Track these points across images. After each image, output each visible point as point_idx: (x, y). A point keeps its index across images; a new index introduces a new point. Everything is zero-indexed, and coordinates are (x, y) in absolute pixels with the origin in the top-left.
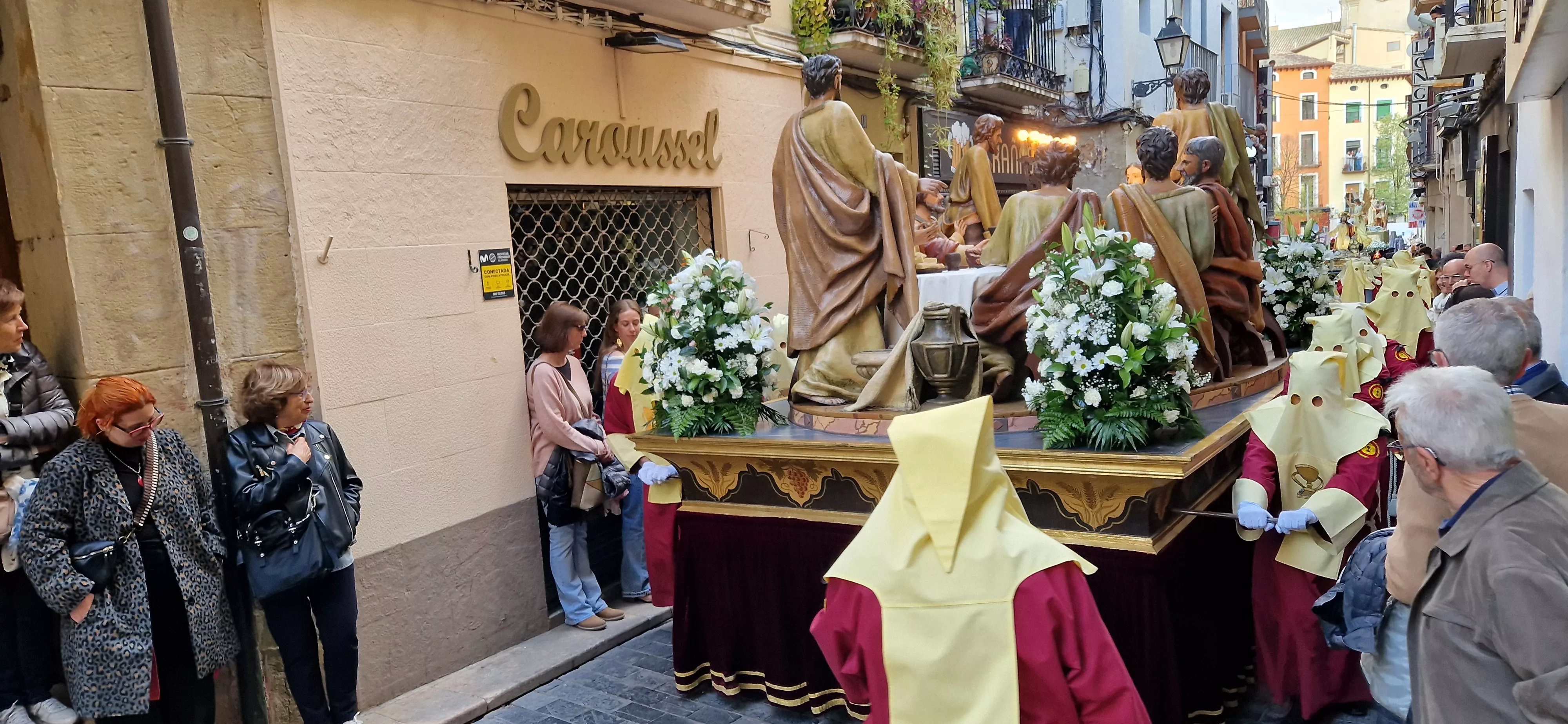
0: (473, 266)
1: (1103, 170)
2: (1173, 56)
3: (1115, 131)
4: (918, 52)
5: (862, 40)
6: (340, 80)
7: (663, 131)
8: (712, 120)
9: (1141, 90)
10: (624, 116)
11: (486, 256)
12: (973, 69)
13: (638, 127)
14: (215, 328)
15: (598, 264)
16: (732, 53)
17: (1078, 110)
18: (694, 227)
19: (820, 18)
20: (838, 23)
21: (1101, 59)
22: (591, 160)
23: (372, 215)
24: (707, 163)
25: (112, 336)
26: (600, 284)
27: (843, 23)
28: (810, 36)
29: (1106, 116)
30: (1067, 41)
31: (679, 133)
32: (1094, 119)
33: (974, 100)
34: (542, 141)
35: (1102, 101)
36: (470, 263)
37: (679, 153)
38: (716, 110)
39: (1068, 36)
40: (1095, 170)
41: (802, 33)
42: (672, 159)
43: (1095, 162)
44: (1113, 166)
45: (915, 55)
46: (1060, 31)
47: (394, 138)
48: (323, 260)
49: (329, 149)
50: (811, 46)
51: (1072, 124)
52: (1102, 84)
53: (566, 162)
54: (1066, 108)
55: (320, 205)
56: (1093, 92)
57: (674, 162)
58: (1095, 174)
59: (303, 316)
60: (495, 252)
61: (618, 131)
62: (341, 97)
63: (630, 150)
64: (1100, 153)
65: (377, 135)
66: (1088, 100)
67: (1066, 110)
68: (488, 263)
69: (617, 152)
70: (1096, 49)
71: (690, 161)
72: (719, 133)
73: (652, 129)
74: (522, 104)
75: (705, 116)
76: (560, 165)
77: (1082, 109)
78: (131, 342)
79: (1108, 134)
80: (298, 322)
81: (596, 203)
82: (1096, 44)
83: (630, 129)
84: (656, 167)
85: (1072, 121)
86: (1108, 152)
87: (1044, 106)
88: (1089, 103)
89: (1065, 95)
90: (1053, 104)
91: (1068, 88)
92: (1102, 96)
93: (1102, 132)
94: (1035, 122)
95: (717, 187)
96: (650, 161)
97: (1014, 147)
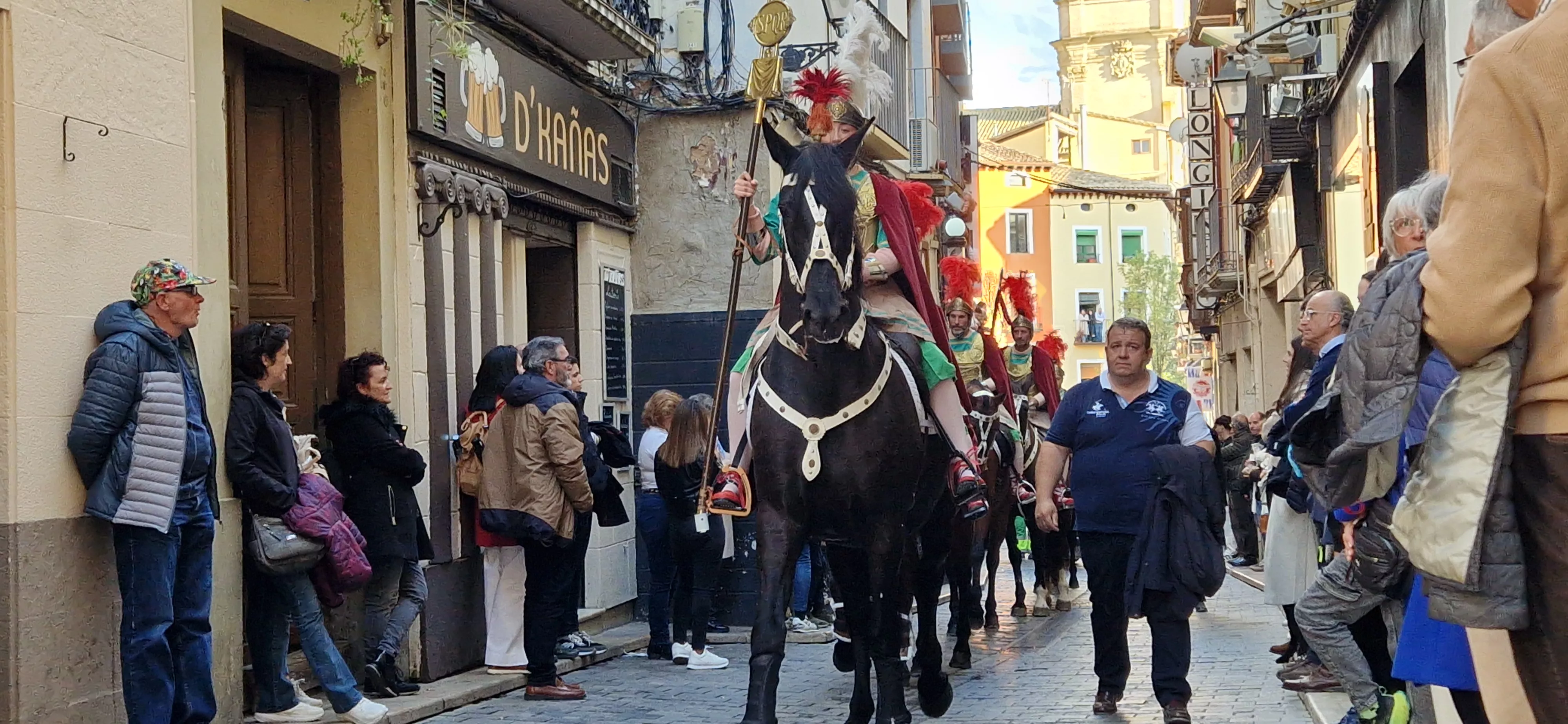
9: (791, 59)
17: (685, 83)
29: (735, 96)
32: (714, 100)
35: (726, 70)
40: (715, 191)
43: (715, 177)
51: (674, 107)
52: (726, 40)
54: (664, 78)
56: (711, 54)
64: (724, 161)
66: (702, 66)
67: (662, 80)
77: (691, 82)
79: (737, 128)
85: (675, 102)
86: (737, 160)
87: (625, 70)
88: (704, 71)
89: (662, 52)
90: (639, 65)
91: (667, 41)
92: (726, 60)
93: (727, 124)
94: (607, 94)
95: (1, 10)
97: (574, 124)
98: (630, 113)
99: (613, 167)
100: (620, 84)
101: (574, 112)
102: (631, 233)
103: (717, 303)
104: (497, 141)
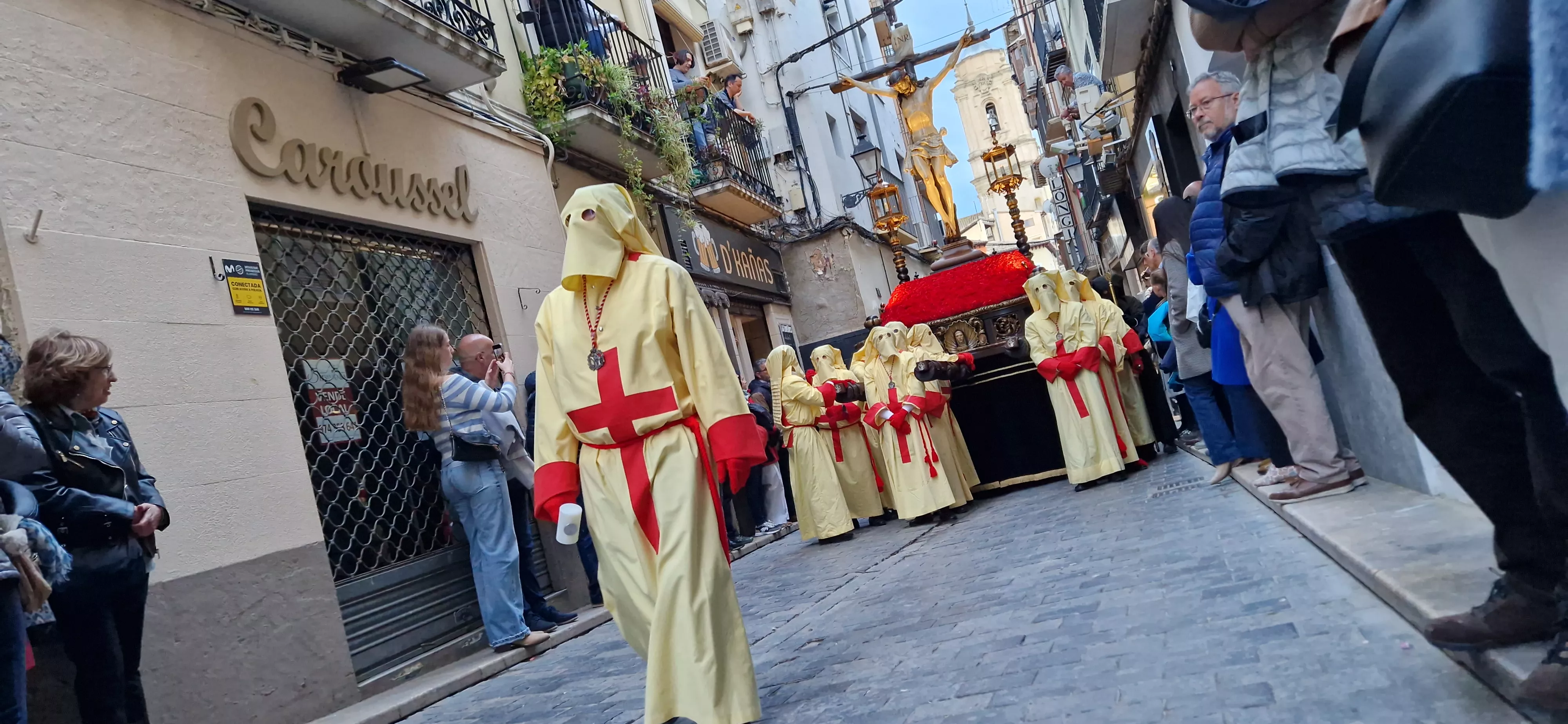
0: (217, 274)
1: (834, 274)
2: (871, 169)
3: (836, 238)
4: (651, 139)
5: (598, 114)
6: (37, 52)
7: (413, 176)
8: (462, 176)
9: (850, 201)
10: (369, 152)
11: (232, 266)
12: (701, 179)
13: (385, 166)
16: (471, 116)
17: (800, 225)
18: (459, 282)
19: (552, 98)
20: (571, 101)
21: (810, 177)
22: (341, 190)
23: (88, 201)
24: (463, 215)
27: (576, 99)
28: (545, 117)
29: (826, 225)
30: (776, 167)
31: (429, 181)
32: (816, 231)
33: (708, 209)
34: (281, 161)
35: (819, 214)
36: (214, 272)
37: (433, 200)
38: (464, 166)
39: (776, 163)
40: (827, 276)
41: (537, 113)
42: (426, 204)
43: (825, 268)
44: (842, 270)
45: (648, 140)
46: (769, 159)
47: (107, 125)
48: (31, 239)
49: (28, 121)
50: (548, 125)
51: (797, 239)
52: (816, 200)
53: (312, 186)
54: (789, 225)
55: (21, 179)
56: (810, 208)
57: (429, 208)
58: (828, 279)
59: (9, 302)
60: (243, 264)
61: (364, 165)
62: (40, 70)
63: (380, 186)
64: (828, 260)
65: (87, 117)
66: (807, 215)
67: (789, 227)
68: (235, 274)
69: (366, 186)
70: (803, 170)
71: (445, 211)
72: (471, 192)
73: (401, 170)
74: (254, 118)
75: (453, 172)
76: (305, 187)
77: (803, 224)
79: (831, 242)
80: (4, 307)
82: (802, 166)
83: (377, 167)
84: (411, 209)
85: (797, 236)
86: (834, 258)
87: (769, 226)
88: (808, 218)
89: (786, 212)
90: (776, 223)
91: (787, 207)
92: (818, 209)
93: (825, 242)
94: (764, 239)
95: (478, 242)
96: (406, 202)
97: (751, 256)
98: (776, 247)
99: (774, 275)
100: (768, 233)
101: (750, 250)
102: (790, 307)
103: (839, 331)
104: (717, 270)
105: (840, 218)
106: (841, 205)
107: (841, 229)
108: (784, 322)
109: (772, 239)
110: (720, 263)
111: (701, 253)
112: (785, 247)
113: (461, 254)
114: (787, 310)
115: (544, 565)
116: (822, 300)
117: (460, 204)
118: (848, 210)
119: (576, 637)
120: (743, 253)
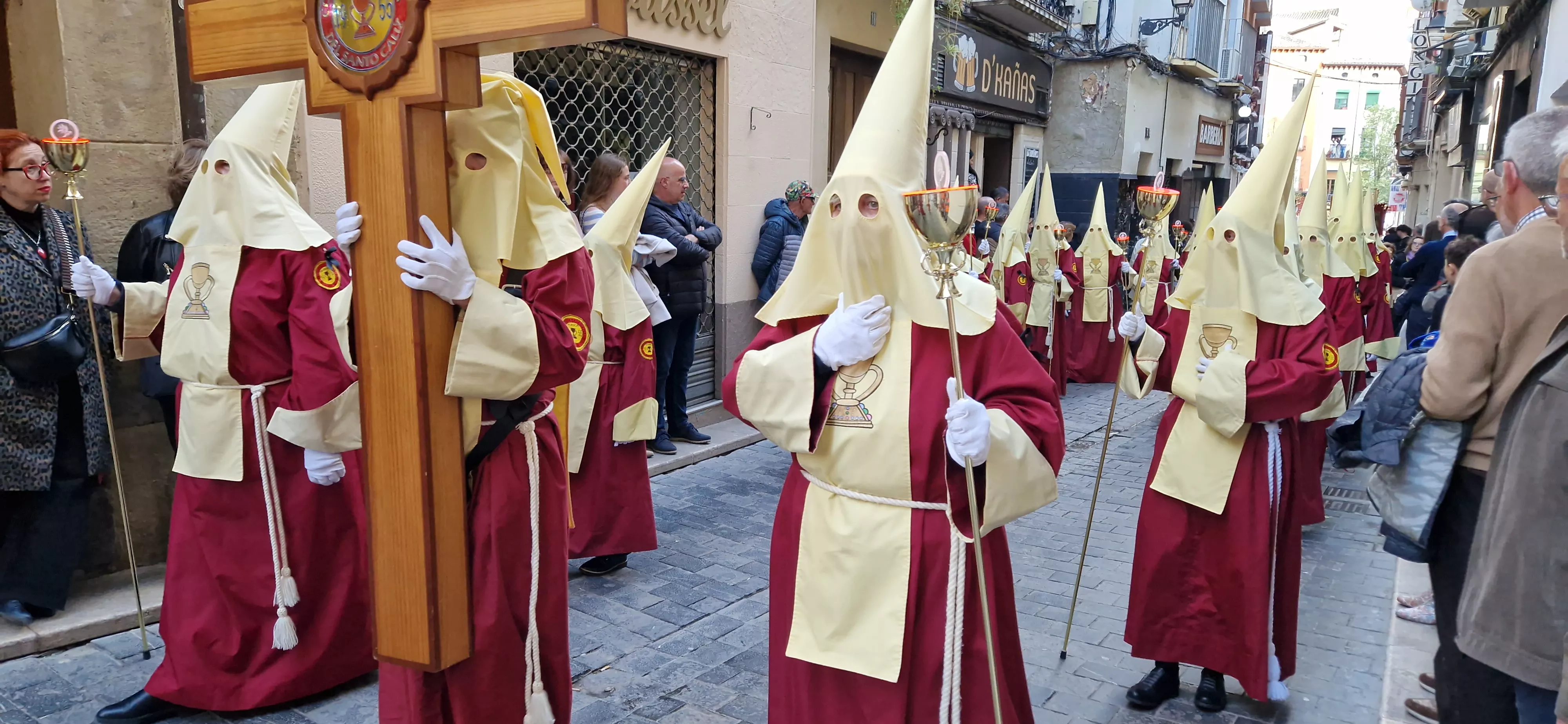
1: (1103, 105)
3: (1118, 67)
9: (1148, 28)
14: (206, 109)
15: (599, 116)
17: (1083, 43)
18: (697, 96)
24: (715, 30)
25: (99, 100)
26: (599, 138)
29: (1112, 51)
32: (1099, 53)
33: (984, 17)
35: (1108, 35)
37: (688, 15)
40: (1094, 106)
42: (681, 19)
43: (1095, 97)
44: (1113, 103)
51: (1076, 57)
52: (1110, 19)
54: (1073, 40)
56: (1100, 26)
57: (683, 23)
58: (1094, 109)
64: (1101, 88)
66: (1095, 33)
67: (1071, 42)
71: (698, 25)
72: (729, 4)
77: (1087, 42)
78: (118, 108)
79: (1111, 69)
81: (602, 55)
84: (664, 24)
85: (1076, 54)
86: (1109, 88)
87: (1050, 37)
88: (1095, 36)
89: (1072, 25)
90: (1059, 34)
91: (1075, 19)
92: (1109, 30)
93: (1105, 67)
94: (1039, 51)
95: (724, 58)
96: (659, 17)
97: (1017, 72)
98: (1049, 60)
99: (1038, 93)
100: (1047, 45)
101: (1017, 65)
102: (1044, 128)
103: (1089, 168)
104: (971, 88)
105: (1131, 46)
106: (1137, 29)
107: (1127, 58)
108: (1031, 145)
109: (1049, 52)
110: (978, 81)
111: (959, 71)
112: (1059, 63)
113: (705, 69)
114: (1040, 132)
115: (712, 374)
116: (1081, 131)
117: (714, 18)
118: (1144, 37)
119: (718, 456)
120: (1008, 69)
